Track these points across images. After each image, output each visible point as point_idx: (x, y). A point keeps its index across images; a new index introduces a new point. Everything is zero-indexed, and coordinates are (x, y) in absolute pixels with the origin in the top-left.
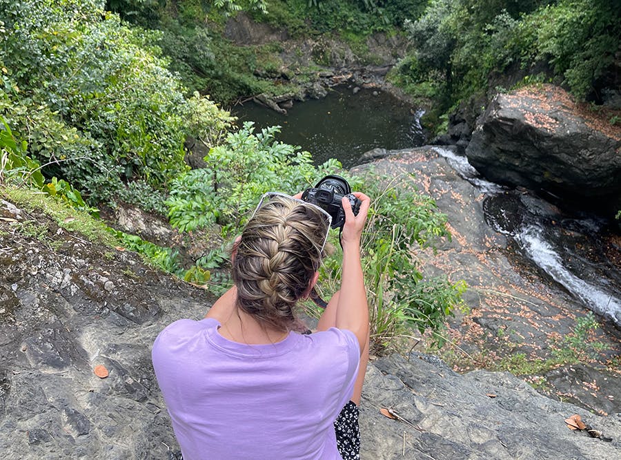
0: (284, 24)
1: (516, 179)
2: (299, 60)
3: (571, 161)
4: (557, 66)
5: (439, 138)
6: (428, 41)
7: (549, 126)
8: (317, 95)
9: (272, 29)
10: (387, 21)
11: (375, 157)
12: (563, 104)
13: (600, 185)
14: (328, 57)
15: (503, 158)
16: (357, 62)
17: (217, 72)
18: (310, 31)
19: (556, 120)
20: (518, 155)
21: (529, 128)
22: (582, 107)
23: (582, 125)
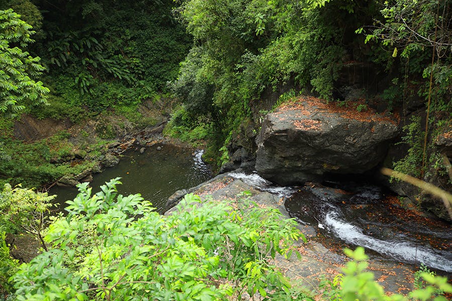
0: (65, 114)
1: (302, 177)
2: (87, 140)
3: (341, 148)
4: (301, 81)
5: (224, 167)
6: (190, 94)
7: (316, 127)
8: (112, 164)
9: (55, 122)
10: (150, 89)
11: (178, 199)
12: (318, 107)
13: (368, 161)
14: (111, 131)
15: (287, 164)
16: (136, 128)
17: (17, 171)
18: (89, 114)
19: (318, 120)
20: (298, 157)
21: (301, 133)
22: (332, 106)
23: (340, 118)
